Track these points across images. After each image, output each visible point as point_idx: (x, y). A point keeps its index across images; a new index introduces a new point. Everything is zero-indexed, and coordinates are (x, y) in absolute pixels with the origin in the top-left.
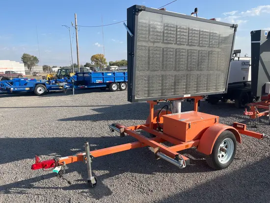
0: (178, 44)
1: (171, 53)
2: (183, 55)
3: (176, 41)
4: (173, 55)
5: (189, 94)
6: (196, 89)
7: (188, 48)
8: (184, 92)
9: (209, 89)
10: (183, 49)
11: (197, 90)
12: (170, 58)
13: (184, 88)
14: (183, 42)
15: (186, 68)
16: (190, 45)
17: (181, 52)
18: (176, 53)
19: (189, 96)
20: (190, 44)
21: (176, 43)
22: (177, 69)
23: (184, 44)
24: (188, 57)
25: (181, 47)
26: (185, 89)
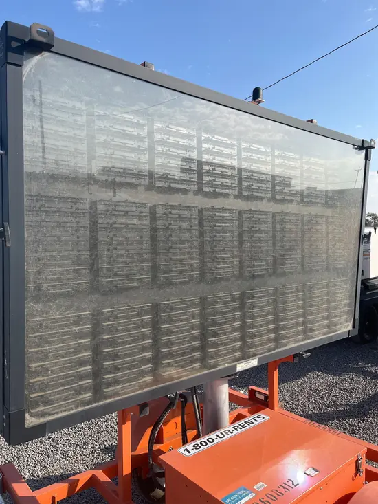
0: (207, 195)
1: (185, 224)
2: (224, 231)
3: (200, 184)
4: (189, 231)
5: (254, 355)
6: (272, 336)
7: (241, 205)
8: (238, 354)
9: (312, 330)
10: (224, 210)
11: (276, 340)
12: (182, 242)
13: (235, 340)
14: (223, 186)
15: (236, 271)
16: (248, 198)
17: (218, 221)
18: (201, 224)
19: (254, 363)
20: (245, 193)
21: (199, 191)
22: (209, 277)
23: (226, 195)
24: (241, 235)
25: (217, 203)
26: (238, 344)
